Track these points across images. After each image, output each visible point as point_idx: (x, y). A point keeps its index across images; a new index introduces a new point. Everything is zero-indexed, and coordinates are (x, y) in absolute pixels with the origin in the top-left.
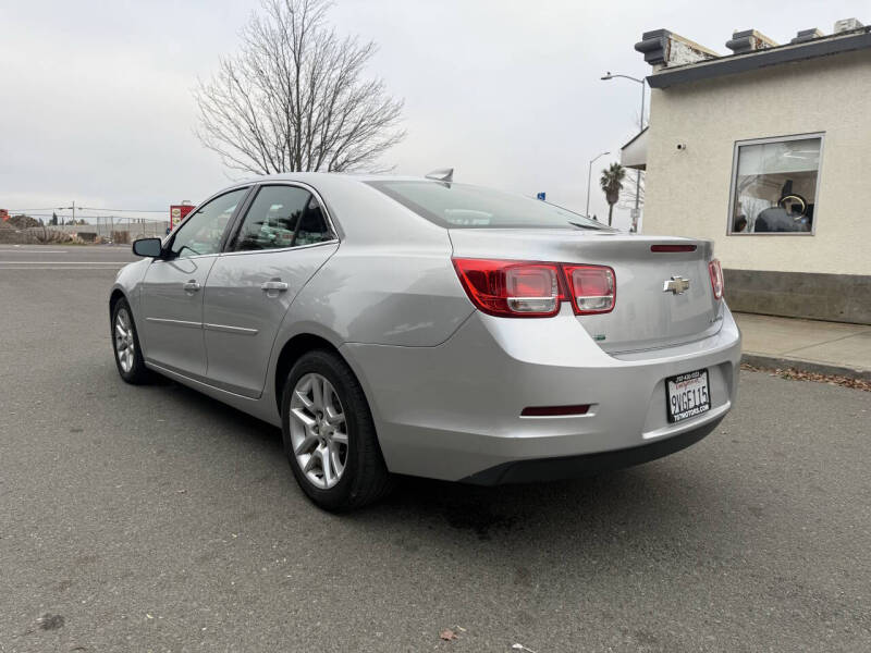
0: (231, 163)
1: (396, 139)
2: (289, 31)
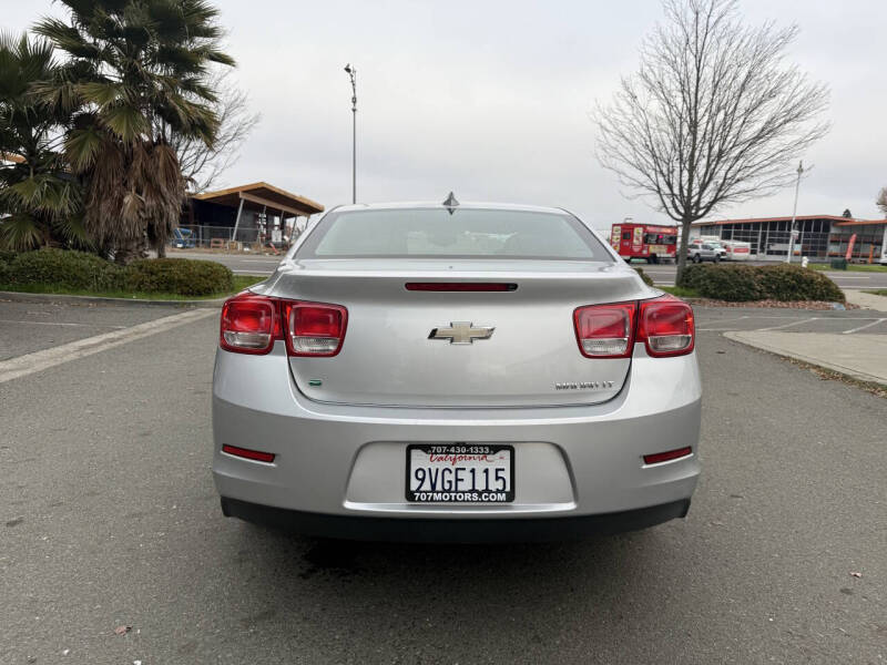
0: (627, 181)
1: (816, 136)
2: (692, 39)
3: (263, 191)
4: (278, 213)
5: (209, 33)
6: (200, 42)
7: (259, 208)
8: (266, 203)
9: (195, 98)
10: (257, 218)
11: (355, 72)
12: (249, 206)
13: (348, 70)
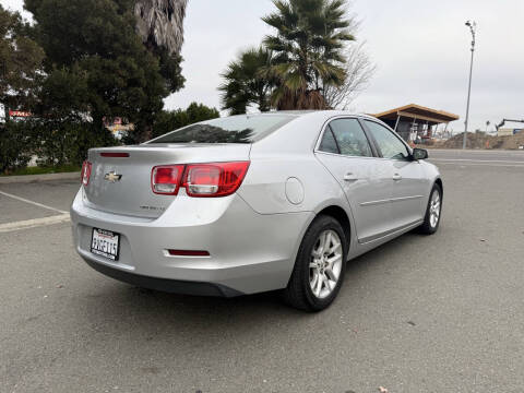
3: (413, 110)
4: (425, 122)
5: (344, 25)
6: (337, 31)
7: (411, 120)
8: (416, 117)
9: (334, 63)
10: (411, 126)
11: (475, 24)
12: (404, 119)
13: (468, 24)
